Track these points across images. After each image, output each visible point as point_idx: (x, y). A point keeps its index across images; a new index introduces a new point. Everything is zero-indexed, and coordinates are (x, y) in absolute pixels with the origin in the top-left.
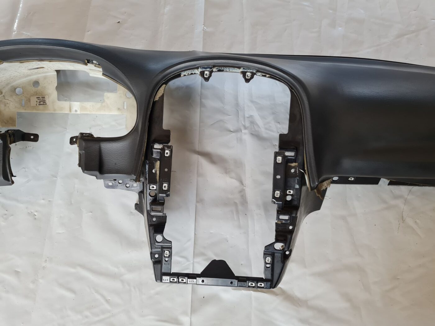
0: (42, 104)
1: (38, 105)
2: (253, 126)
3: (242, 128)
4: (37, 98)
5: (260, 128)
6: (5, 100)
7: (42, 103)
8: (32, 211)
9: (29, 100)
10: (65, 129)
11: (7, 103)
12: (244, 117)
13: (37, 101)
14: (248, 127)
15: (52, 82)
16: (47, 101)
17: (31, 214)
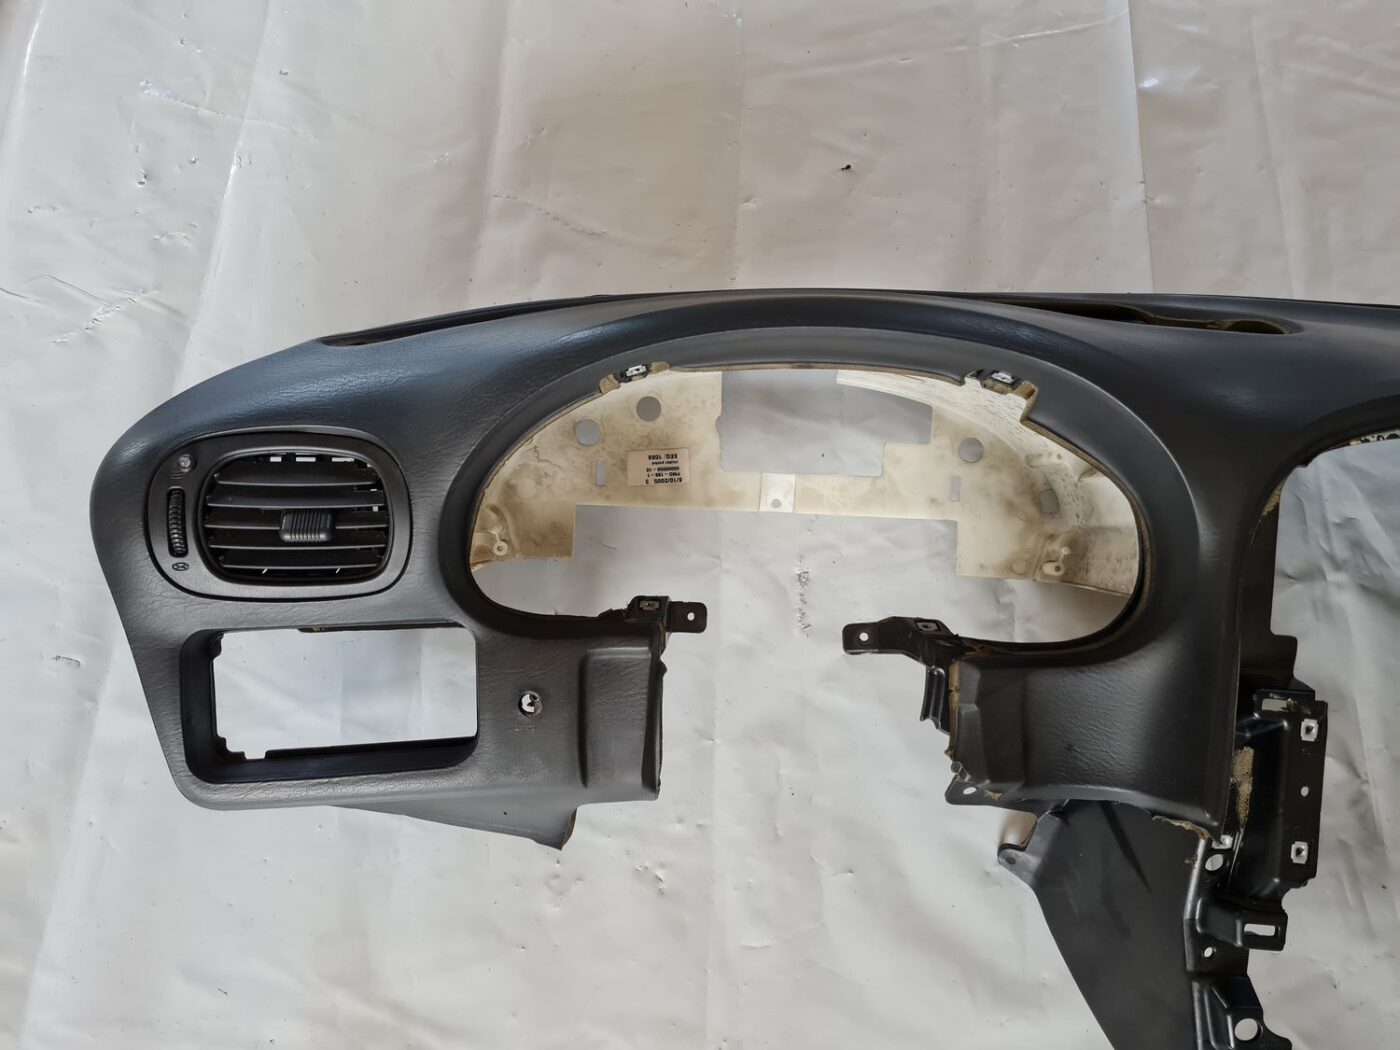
0: (666, 481)
1: (651, 482)
2: (1363, 557)
3: (1326, 566)
4: (650, 458)
5: (1388, 566)
6: (541, 465)
7: (666, 475)
8: (647, 864)
9: (623, 466)
10: (717, 561)
11: (546, 474)
12: (1325, 525)
13: (648, 470)
14: (1345, 562)
15: (703, 402)
16: (685, 471)
17: (641, 874)
